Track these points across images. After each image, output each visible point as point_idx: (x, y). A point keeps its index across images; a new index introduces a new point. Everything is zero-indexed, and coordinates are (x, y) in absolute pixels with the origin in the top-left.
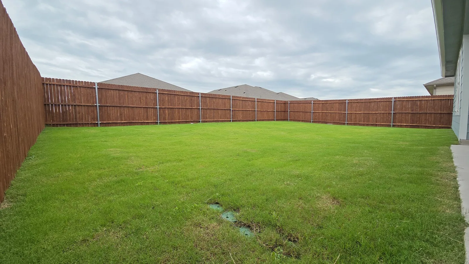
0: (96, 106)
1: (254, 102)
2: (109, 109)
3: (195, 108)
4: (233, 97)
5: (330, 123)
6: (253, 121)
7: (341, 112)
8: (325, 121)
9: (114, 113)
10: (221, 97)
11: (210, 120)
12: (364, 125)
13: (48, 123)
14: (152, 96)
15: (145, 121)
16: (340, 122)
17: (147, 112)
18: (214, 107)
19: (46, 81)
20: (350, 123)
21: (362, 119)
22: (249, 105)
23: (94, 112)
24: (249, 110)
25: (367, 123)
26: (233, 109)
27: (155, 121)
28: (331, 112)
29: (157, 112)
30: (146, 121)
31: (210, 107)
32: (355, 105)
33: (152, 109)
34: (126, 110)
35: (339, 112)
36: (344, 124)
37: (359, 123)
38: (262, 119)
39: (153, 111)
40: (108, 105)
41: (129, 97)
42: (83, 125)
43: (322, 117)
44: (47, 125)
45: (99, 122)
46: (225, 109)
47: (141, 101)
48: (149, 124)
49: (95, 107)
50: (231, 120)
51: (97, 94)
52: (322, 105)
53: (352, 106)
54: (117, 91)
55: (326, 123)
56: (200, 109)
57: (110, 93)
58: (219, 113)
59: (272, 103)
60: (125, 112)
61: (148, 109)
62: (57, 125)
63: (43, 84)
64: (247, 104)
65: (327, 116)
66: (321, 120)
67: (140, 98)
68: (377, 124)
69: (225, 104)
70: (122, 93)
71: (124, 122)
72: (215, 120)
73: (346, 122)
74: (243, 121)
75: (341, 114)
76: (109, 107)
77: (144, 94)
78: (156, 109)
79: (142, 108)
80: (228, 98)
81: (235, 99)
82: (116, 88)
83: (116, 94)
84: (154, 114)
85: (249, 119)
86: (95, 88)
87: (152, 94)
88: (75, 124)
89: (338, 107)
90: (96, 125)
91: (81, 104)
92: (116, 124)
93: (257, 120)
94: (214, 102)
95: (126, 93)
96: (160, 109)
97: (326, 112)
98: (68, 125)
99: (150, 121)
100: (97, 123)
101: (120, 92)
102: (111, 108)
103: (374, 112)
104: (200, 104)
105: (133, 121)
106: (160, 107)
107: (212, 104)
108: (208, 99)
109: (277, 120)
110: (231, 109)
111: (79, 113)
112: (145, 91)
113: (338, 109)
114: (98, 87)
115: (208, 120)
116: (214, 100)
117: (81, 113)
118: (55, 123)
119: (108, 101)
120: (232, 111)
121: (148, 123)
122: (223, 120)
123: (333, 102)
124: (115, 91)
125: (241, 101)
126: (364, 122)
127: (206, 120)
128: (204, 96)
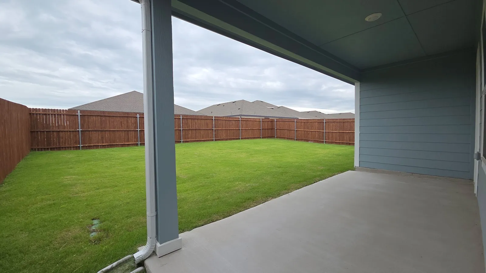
0: (79, 131)
1: (239, 121)
2: (90, 133)
3: (176, 129)
4: (215, 117)
5: (311, 141)
6: (237, 139)
7: (320, 131)
8: (307, 139)
9: (95, 136)
10: (203, 118)
11: (192, 140)
12: (339, 143)
13: (34, 147)
14: (133, 119)
15: (125, 143)
16: (320, 140)
17: (128, 134)
18: (196, 128)
19: (33, 111)
20: (328, 141)
21: (338, 138)
22: (233, 124)
23: (76, 136)
24: (233, 129)
25: (342, 142)
26: (216, 129)
27: (135, 143)
28: (311, 130)
29: (138, 135)
30: (127, 143)
31: (192, 128)
32: (332, 124)
33: (133, 132)
34: (108, 134)
35: (319, 131)
36: (323, 142)
37: (336, 141)
38: (247, 137)
39: (134, 134)
40: (89, 130)
41: (110, 122)
42: (65, 148)
43: (304, 135)
44: (32, 149)
45: (81, 146)
46: (208, 129)
47: (122, 125)
48: (130, 145)
49: (77, 132)
50: (214, 139)
51: (79, 121)
52: (304, 124)
53: (329, 125)
54: (99, 117)
55: (307, 141)
56: (182, 130)
57: (92, 118)
58: (201, 133)
59: (258, 122)
60: (107, 136)
61: (129, 132)
62: (41, 149)
63: (30, 114)
64: (231, 124)
65: (308, 134)
66: (303, 138)
67: (121, 122)
68: (350, 142)
69: (207, 124)
70: (104, 118)
71: (105, 144)
72: (197, 140)
73: (324, 141)
74: (227, 140)
75: (320, 132)
76: (90, 132)
77: (126, 119)
78: (137, 131)
79: (123, 132)
80: (210, 118)
81: (217, 119)
82: (98, 115)
83: (98, 120)
84: (134, 136)
85: (233, 138)
86: (78, 115)
87: (133, 118)
88: (59, 148)
89: (317, 126)
90: (78, 147)
91: (65, 130)
92: (97, 147)
93: (242, 139)
94: (196, 123)
95: (108, 118)
96: (140, 131)
97: (307, 130)
98: (52, 149)
99: (130, 143)
100: (79, 147)
101: (102, 118)
102: (93, 132)
103: (348, 132)
104: (181, 125)
105: (114, 144)
106: (141, 130)
107: (194, 124)
108: (189, 121)
109: (263, 138)
110: (214, 129)
111: (63, 138)
112: (126, 115)
113: (318, 128)
114: (81, 114)
115: (190, 140)
116: (196, 121)
117: (64, 138)
118: (40, 147)
119: (90, 126)
120: (215, 131)
121: (128, 145)
122: (205, 139)
123: (313, 121)
124: (96, 117)
125: (225, 121)
126: (339, 141)
127: (188, 140)
128: (185, 118)
